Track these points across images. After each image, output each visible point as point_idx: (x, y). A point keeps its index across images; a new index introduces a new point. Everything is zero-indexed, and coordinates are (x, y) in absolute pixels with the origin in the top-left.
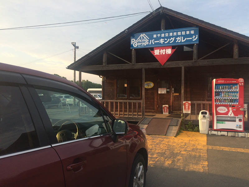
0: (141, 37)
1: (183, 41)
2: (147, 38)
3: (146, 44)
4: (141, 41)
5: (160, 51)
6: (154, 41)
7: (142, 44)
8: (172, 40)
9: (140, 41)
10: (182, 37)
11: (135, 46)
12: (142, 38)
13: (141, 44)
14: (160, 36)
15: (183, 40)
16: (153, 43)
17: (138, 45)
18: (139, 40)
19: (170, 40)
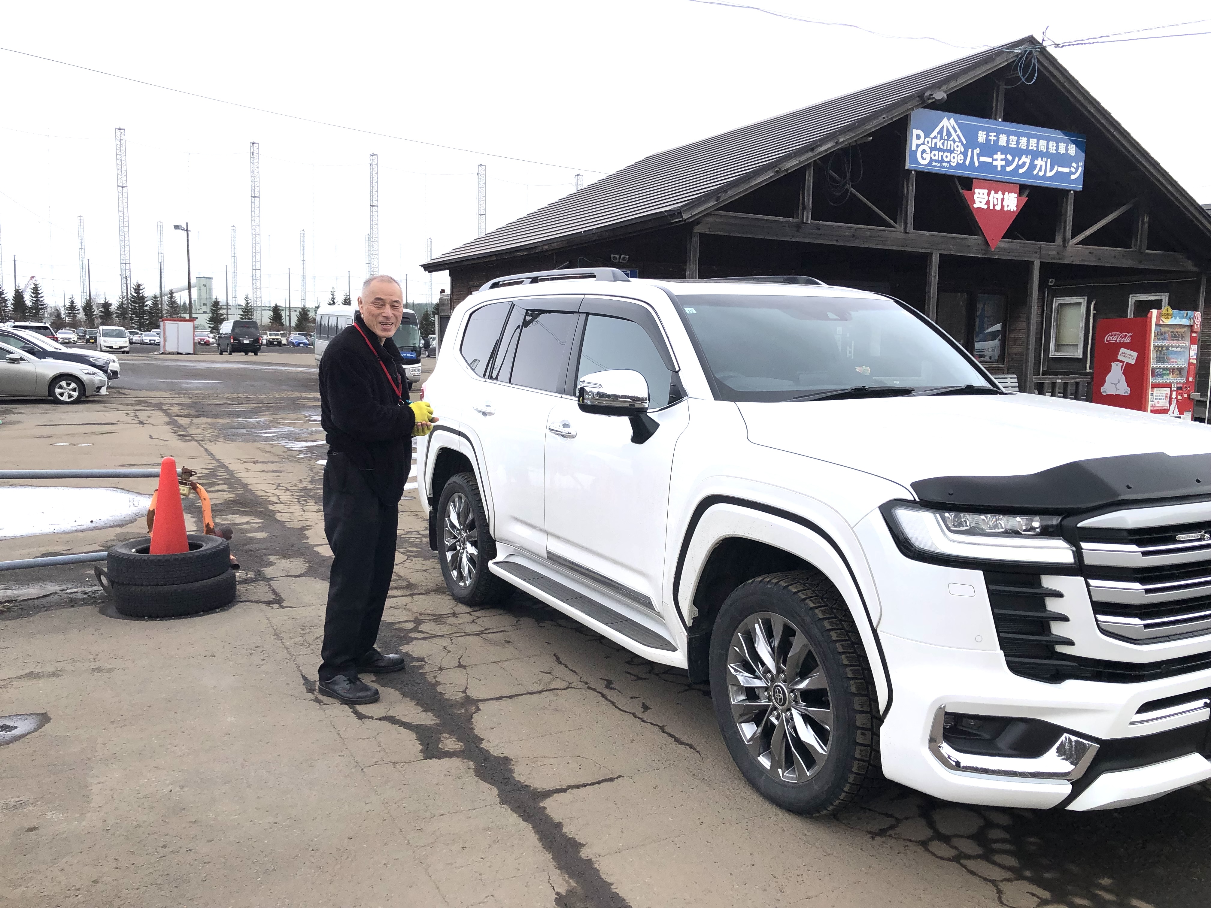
0: (943, 127)
1: (1049, 174)
2: (961, 141)
3: (955, 160)
4: (943, 144)
5: (989, 194)
6: (979, 156)
7: (945, 159)
8: (1024, 163)
9: (939, 144)
10: (1049, 161)
11: (923, 159)
12: (945, 133)
13: (942, 156)
14: (996, 142)
15: (1051, 171)
16: (977, 164)
17: (931, 159)
18: (935, 137)
19: (1020, 163)
